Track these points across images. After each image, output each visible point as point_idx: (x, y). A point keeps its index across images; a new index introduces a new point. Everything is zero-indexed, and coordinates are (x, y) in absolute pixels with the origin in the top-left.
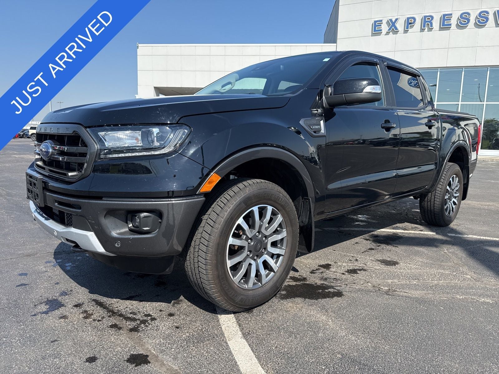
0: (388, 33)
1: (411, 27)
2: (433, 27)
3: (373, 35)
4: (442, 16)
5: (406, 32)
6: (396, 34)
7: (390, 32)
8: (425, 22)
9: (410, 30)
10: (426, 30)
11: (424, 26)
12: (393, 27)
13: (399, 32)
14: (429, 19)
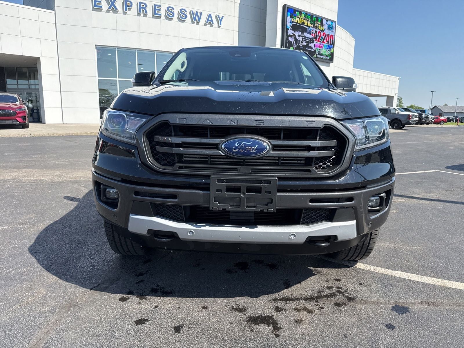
0: (108, 11)
1: (129, 10)
2: (147, 14)
3: (94, 9)
4: (153, 5)
5: (125, 13)
6: (117, 13)
7: (110, 10)
8: (141, 8)
9: (128, 12)
10: (142, 15)
11: (140, 12)
12: (113, 6)
13: (118, 12)
14: (144, 6)
